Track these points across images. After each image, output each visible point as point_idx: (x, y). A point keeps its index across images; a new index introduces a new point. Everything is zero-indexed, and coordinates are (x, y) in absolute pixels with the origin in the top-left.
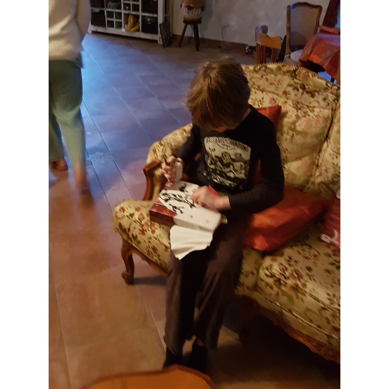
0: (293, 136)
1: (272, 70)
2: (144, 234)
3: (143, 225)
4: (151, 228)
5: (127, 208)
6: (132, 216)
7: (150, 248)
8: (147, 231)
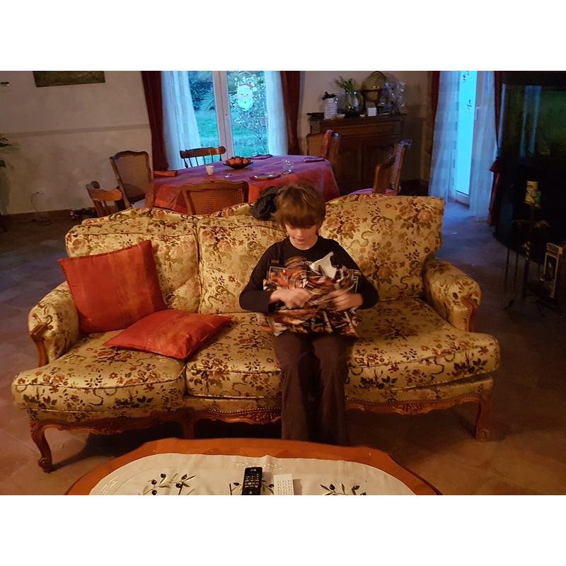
0: (170, 265)
1: (127, 216)
2: (57, 390)
3: (52, 383)
4: (62, 382)
5: (26, 378)
6: (37, 382)
7: (68, 400)
8: (60, 386)
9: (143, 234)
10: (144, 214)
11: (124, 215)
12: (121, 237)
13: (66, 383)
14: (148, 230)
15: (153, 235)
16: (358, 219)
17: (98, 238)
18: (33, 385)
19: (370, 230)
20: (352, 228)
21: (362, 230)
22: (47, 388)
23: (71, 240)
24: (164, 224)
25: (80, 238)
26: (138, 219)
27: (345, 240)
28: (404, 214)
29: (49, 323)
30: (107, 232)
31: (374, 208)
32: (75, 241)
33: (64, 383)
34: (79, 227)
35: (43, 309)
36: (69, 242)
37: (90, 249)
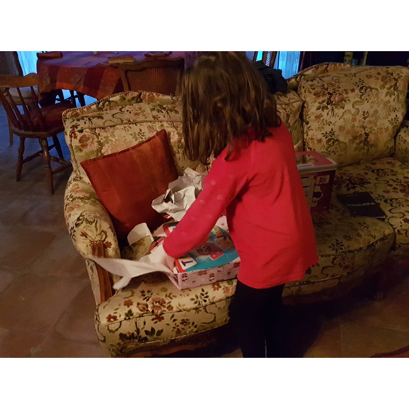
1: (116, 102)
2: (163, 318)
3: (153, 311)
4: (165, 307)
5: (115, 313)
6: (132, 315)
7: (178, 326)
8: (164, 312)
9: (151, 122)
10: (133, 99)
11: (112, 101)
12: (130, 128)
13: (170, 308)
14: (154, 117)
15: (161, 122)
16: (346, 90)
17: (106, 132)
18: (129, 319)
19: (360, 100)
20: (343, 100)
21: (353, 100)
22: (148, 318)
23: (75, 137)
24: (164, 109)
25: (86, 134)
26: (136, 106)
27: (336, 110)
28: (386, 83)
29: (105, 240)
30: (113, 124)
31: (356, 80)
32: (81, 138)
33: (168, 308)
34: (78, 120)
35: (94, 224)
36: (73, 139)
37: (101, 144)
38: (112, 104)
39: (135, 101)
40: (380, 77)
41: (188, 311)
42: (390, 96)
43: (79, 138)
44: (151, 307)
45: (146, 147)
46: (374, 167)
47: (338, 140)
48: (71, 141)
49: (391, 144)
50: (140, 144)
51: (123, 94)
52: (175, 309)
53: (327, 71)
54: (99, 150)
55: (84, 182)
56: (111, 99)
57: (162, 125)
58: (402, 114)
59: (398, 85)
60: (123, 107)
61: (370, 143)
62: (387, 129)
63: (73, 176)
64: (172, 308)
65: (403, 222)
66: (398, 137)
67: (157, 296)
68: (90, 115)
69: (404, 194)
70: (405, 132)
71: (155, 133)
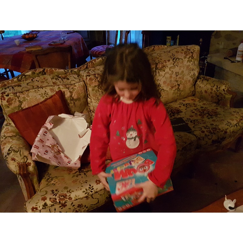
0: (74, 103)
1: (29, 76)
2: (66, 205)
3: (60, 202)
4: (67, 198)
5: (36, 205)
6: (47, 205)
7: (76, 209)
8: (67, 202)
9: (52, 86)
10: (40, 73)
11: (27, 75)
12: (39, 90)
14: (54, 83)
15: (58, 86)
16: (165, 61)
17: (23, 94)
18: (45, 208)
19: (173, 66)
20: (164, 66)
21: (169, 66)
22: (57, 206)
23: (4, 99)
24: (60, 77)
25: (11, 97)
26: (42, 77)
27: (161, 73)
28: (187, 55)
29: (26, 161)
30: (28, 89)
31: (170, 54)
32: (8, 99)
33: (69, 199)
34: (6, 89)
35: (19, 152)
36: (3, 100)
37: (21, 102)
38: (27, 77)
39: (41, 74)
40: (183, 52)
41: (81, 199)
42: (190, 63)
43: (6, 100)
44: (58, 200)
45: (49, 101)
46: (184, 103)
47: (163, 89)
48: (2, 102)
49: (193, 89)
50: (46, 100)
51: (33, 70)
52: (73, 199)
53: (154, 50)
54: (20, 106)
55: (12, 126)
56: (26, 74)
57: (59, 88)
58: (197, 71)
59: (193, 56)
60: (33, 79)
61: (181, 89)
62: (189, 81)
63: (5, 123)
64: (72, 198)
65: (201, 133)
66: (196, 85)
67: (62, 192)
68: (13, 85)
69: (201, 116)
70: (200, 82)
71: (55, 93)
